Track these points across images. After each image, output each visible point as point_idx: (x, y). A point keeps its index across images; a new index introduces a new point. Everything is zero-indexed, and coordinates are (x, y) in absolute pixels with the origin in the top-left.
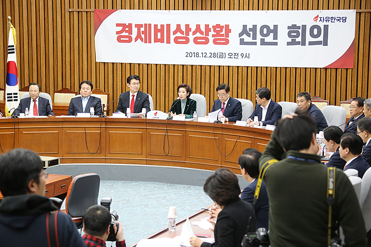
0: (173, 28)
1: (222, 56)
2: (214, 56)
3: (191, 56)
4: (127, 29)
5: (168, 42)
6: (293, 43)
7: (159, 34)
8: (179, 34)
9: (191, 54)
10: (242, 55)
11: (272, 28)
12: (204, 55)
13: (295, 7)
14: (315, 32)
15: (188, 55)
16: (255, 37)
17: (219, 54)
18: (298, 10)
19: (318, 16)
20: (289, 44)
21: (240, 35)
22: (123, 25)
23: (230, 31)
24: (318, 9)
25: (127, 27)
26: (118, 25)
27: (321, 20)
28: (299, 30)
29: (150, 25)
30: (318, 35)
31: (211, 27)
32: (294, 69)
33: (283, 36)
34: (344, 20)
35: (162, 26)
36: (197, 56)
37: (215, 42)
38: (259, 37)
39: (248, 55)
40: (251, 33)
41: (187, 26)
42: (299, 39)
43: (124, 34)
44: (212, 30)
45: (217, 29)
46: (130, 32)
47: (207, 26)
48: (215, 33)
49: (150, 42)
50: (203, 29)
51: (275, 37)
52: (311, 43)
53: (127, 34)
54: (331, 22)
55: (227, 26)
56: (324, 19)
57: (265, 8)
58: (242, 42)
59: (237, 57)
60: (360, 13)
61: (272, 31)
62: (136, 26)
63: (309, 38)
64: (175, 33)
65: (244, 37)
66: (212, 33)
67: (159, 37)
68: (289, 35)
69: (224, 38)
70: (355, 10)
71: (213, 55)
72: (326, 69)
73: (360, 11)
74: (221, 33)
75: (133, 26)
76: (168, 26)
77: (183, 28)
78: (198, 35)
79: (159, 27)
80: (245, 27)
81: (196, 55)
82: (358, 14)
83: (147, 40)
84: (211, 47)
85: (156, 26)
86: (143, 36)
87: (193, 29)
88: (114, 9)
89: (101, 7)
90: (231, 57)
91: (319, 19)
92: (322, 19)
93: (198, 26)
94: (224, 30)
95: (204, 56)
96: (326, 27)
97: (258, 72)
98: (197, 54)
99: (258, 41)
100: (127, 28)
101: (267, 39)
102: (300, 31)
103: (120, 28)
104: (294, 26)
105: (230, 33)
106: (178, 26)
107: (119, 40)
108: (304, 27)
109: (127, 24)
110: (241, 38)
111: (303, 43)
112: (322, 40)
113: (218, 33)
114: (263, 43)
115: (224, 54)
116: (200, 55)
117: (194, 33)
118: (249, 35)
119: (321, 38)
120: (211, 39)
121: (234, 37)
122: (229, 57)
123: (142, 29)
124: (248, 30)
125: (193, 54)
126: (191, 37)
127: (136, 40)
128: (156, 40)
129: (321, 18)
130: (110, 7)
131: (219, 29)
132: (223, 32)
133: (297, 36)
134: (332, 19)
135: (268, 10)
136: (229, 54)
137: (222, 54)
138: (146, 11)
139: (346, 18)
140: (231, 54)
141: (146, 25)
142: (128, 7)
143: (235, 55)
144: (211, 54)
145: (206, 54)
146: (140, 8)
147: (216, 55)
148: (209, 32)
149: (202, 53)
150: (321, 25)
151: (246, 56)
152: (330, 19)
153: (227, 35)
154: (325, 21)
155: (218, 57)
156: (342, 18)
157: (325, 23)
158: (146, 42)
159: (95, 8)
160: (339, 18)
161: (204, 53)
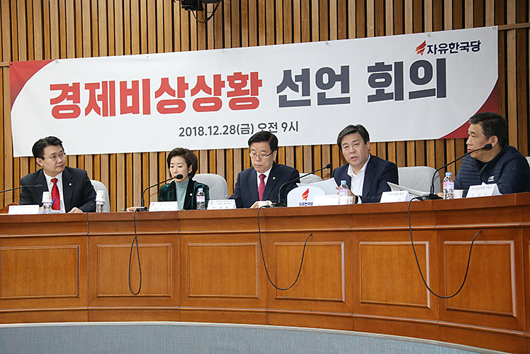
0: (155, 86)
1: (246, 130)
2: (233, 131)
3: (189, 134)
4: (70, 94)
5: (147, 111)
6: (380, 96)
7: (130, 98)
8: (166, 96)
9: (189, 130)
10: (284, 125)
11: (338, 72)
12: (214, 130)
13: (379, 32)
14: (421, 73)
15: (184, 133)
16: (306, 91)
17: (240, 127)
18: (385, 35)
19: (424, 44)
20: (371, 99)
21: (280, 89)
22: (64, 87)
23: (260, 83)
24: (423, 32)
25: (70, 89)
26: (53, 87)
27: (430, 50)
28: (389, 72)
29: (112, 83)
30: (428, 78)
31: (224, 78)
33: (360, 85)
34: (476, 47)
35: (135, 83)
36: (201, 133)
37: (233, 106)
38: (314, 90)
39: (295, 126)
40: (300, 84)
41: (181, 80)
42: (390, 89)
43: (65, 102)
44: (227, 83)
45: (236, 82)
46: (76, 98)
47: (217, 78)
48: (233, 90)
49: (113, 114)
50: (210, 83)
51: (345, 89)
52: (413, 95)
53: (71, 102)
54: (451, 52)
55: (255, 75)
56: (436, 49)
57: (323, 38)
58: (284, 102)
59: (274, 130)
60: (505, 32)
61: (338, 78)
62: (88, 86)
63: (409, 87)
64: (158, 94)
65: (288, 92)
66: (227, 88)
67: (130, 103)
68: (372, 82)
69: (249, 96)
70: (497, 27)
71: (229, 129)
72: (444, 140)
73: (503, 27)
74: (242, 89)
75: (82, 87)
76: (146, 83)
77: (174, 85)
78: (202, 94)
79: (129, 86)
80: (287, 74)
81: (197, 131)
82: (503, 34)
83: (108, 111)
84: (227, 116)
85: (123, 84)
86: (100, 104)
87: (192, 84)
88: (46, 59)
89: (23, 58)
91: (427, 49)
92: (433, 49)
93: (201, 80)
94: (249, 82)
96: (441, 63)
97: (315, 155)
98: (201, 129)
99: (313, 97)
100: (70, 91)
101: (330, 94)
102: (392, 73)
103: (58, 93)
104: (380, 66)
105: (259, 88)
106: (165, 81)
107: (56, 114)
108: (399, 66)
109: (71, 85)
110: (281, 94)
111: (399, 95)
112: (436, 88)
113: (238, 87)
114: (322, 100)
115: (250, 126)
116: (206, 131)
117: (194, 92)
118: (295, 89)
119: (432, 84)
120: (225, 100)
121: (268, 95)
123: (99, 92)
124: (294, 80)
125: (193, 131)
126: (189, 99)
127: (88, 111)
128: (125, 110)
129: (430, 46)
130: (39, 57)
131: (240, 81)
132: (248, 87)
133: (387, 84)
134: (452, 46)
135: (329, 40)
136: (261, 126)
137: (246, 126)
138: (104, 58)
139: (479, 43)
140: (264, 126)
141: (105, 83)
142: (72, 54)
143: (271, 126)
144: (226, 128)
145: (216, 128)
146: (94, 54)
147: (236, 129)
148: (222, 89)
149: (210, 127)
150: (432, 59)
151: (292, 126)
152: (448, 47)
153: (255, 92)
154: (438, 53)
155: (240, 132)
156: (472, 43)
157: (439, 56)
158: (105, 115)
159: (12, 61)
160: (466, 45)
161: (212, 128)
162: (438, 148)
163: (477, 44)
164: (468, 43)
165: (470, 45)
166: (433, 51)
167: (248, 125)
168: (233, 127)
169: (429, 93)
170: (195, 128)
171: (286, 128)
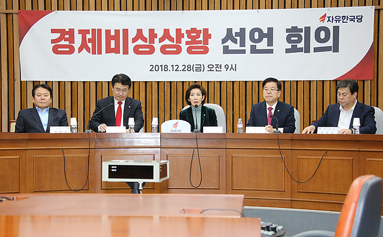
0: (132, 34)
1: (199, 68)
2: (189, 69)
3: (157, 69)
4: (67, 36)
5: (126, 52)
6: (294, 50)
7: (113, 42)
8: (140, 42)
9: (157, 67)
10: (227, 67)
11: (265, 31)
12: (175, 68)
13: (294, 5)
14: (322, 35)
15: (154, 69)
16: (243, 44)
17: (195, 66)
18: (298, 8)
19: (325, 16)
20: (288, 51)
21: (224, 41)
22: (62, 31)
23: (210, 37)
24: (324, 7)
25: (67, 33)
26: (53, 31)
27: (329, 20)
28: (300, 33)
29: (100, 31)
30: (327, 39)
31: (183, 31)
32: (295, 83)
33: (280, 41)
34: (360, 19)
35: (117, 32)
36: (166, 69)
37: (190, 51)
38: (249, 43)
39: (234, 67)
40: (238, 38)
41: (152, 31)
42: (301, 45)
43: (63, 42)
44: (186, 35)
45: (192, 34)
46: (72, 40)
47: (178, 31)
48: (190, 40)
49: (100, 53)
50: (173, 34)
51: (270, 43)
52: (316, 50)
53: (67, 43)
54: (343, 22)
55: (206, 30)
56: (333, 19)
57: (255, 7)
58: (226, 50)
59: (219, 69)
60: (379, 10)
61: (265, 36)
62: (80, 32)
63: (314, 44)
64: (134, 40)
65: (230, 43)
66: (186, 39)
67: (113, 45)
68: (288, 40)
69: (202, 45)
70: (373, 7)
71: (187, 68)
72: (336, 81)
73: (378, 7)
74: (197, 40)
75: (76, 32)
76: (126, 31)
77: (146, 34)
78: (167, 42)
79: (113, 33)
80: (229, 31)
81: (163, 68)
82: (377, 12)
83: (97, 50)
84: (184, 58)
85: (108, 32)
86: (90, 45)
87: (160, 34)
88: (47, 10)
89: (29, 8)
90: (212, 69)
91: (327, 19)
92: (331, 19)
93: (167, 31)
94: (202, 35)
95: (174, 70)
96: (336, 29)
97: (248, 87)
98: (166, 67)
99: (248, 48)
101: (260, 46)
102: (303, 34)
103: (58, 35)
104: (294, 29)
105: (209, 39)
106: (140, 31)
107: (56, 50)
108: (308, 29)
109: (67, 30)
110: (224, 45)
111: (307, 50)
112: (332, 45)
113: (194, 38)
114: (254, 50)
115: (202, 66)
116: (170, 68)
117: (161, 40)
118: (235, 41)
119: (330, 43)
120: (184, 47)
121: (215, 44)
122: (209, 69)
123: (89, 36)
124: (234, 35)
125: (160, 68)
126: (157, 45)
127: (80, 50)
128: (109, 50)
129: (329, 17)
130: (41, 8)
131: (195, 34)
132: (201, 38)
133: (299, 41)
134: (344, 18)
135: (259, 9)
136: (210, 66)
137: (199, 66)
138: (93, 12)
139: (362, 17)
140: (212, 66)
141: (94, 30)
142: (68, 7)
143: (217, 67)
144: (184, 66)
145: (177, 67)
146: (84, 9)
147: (191, 68)
148: (182, 39)
149: (173, 66)
150: (330, 26)
151: (232, 67)
152: (341, 19)
153: (206, 42)
154: (334, 22)
155: (194, 70)
156: (357, 16)
157: (335, 24)
158: (94, 53)
159: (19, 9)
160: (353, 18)
161: (174, 66)
162: (332, 86)
163: (360, 17)
164: (354, 16)
165: (356, 17)
166: (331, 21)
167: (200, 65)
168: (189, 66)
169: (328, 49)
170: (161, 66)
171: (227, 68)
